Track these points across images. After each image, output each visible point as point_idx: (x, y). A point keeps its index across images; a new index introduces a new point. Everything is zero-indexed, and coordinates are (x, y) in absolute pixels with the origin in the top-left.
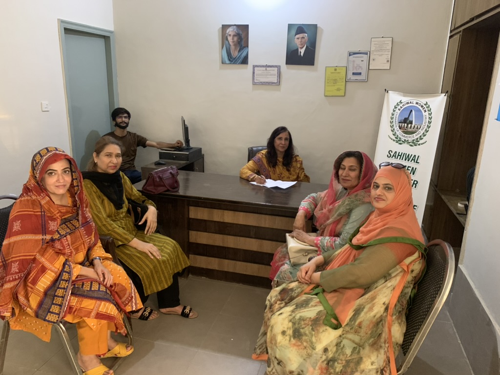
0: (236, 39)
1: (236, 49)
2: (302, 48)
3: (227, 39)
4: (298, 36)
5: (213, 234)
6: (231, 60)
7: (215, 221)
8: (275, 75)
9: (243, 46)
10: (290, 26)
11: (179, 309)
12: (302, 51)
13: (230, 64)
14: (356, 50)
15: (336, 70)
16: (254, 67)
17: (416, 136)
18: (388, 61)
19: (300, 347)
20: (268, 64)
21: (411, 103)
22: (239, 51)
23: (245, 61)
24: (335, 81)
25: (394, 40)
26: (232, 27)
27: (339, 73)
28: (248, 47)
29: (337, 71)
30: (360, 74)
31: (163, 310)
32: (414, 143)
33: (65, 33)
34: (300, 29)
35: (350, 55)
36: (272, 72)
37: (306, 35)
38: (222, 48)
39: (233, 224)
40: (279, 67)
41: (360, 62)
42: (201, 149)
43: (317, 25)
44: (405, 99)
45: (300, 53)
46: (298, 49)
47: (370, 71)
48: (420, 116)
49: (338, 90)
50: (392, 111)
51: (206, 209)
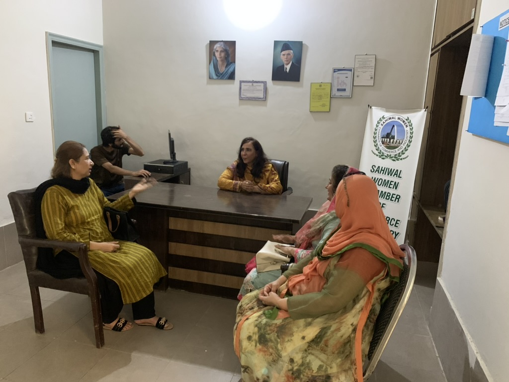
0: (223, 54)
1: (223, 64)
2: (287, 64)
3: (214, 55)
4: (283, 53)
5: (193, 246)
6: (218, 75)
7: (194, 232)
8: (261, 90)
9: (230, 61)
10: (276, 43)
11: (153, 321)
12: (288, 67)
13: (218, 79)
14: (341, 67)
15: (320, 86)
16: (241, 82)
17: (398, 150)
18: (371, 78)
19: (266, 353)
20: (255, 80)
21: (393, 118)
22: (226, 67)
23: (232, 77)
24: (320, 97)
25: (378, 57)
26: (220, 43)
27: (323, 89)
28: (235, 62)
29: (323, 87)
30: (345, 90)
31: (138, 322)
32: (396, 158)
33: (53, 46)
34: (286, 46)
35: (334, 72)
36: (258, 88)
37: (292, 51)
38: (210, 63)
39: (213, 235)
40: (265, 83)
41: (345, 79)
42: (187, 162)
43: (302, 42)
44: (388, 115)
45: (286, 69)
46: (283, 66)
47: (354, 88)
48: (402, 132)
49: (324, 105)
50: (375, 126)
51: (186, 220)
